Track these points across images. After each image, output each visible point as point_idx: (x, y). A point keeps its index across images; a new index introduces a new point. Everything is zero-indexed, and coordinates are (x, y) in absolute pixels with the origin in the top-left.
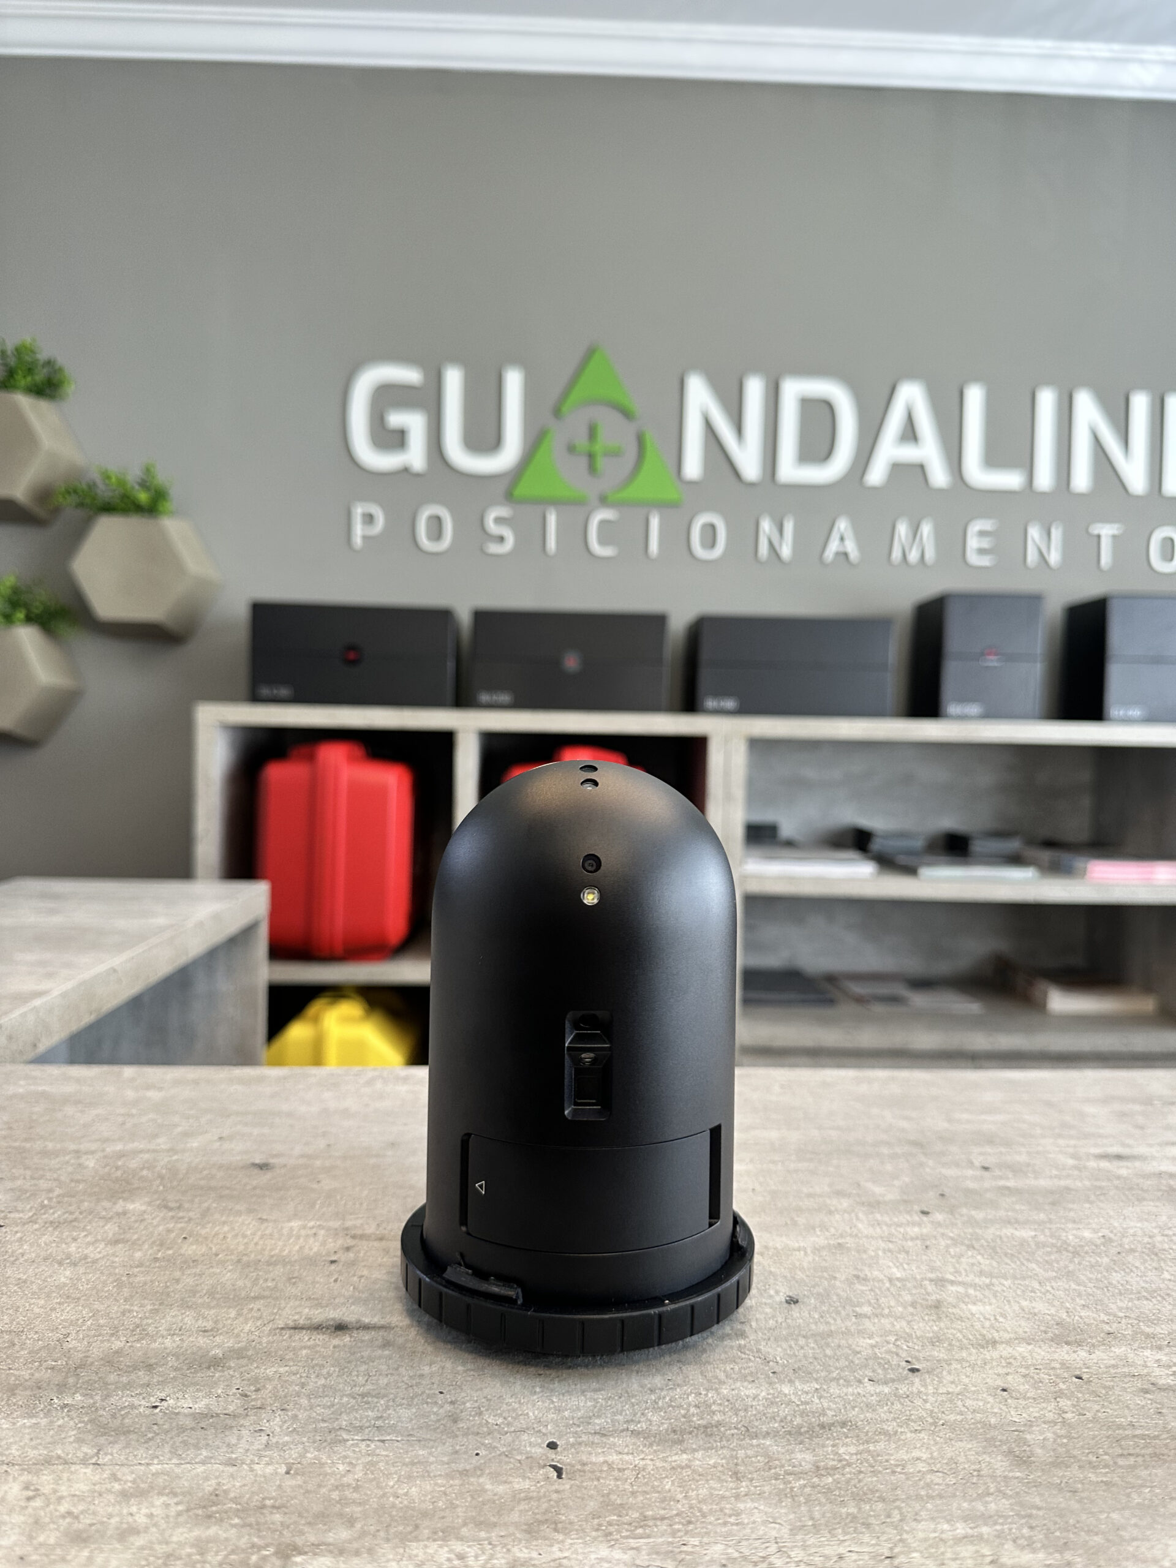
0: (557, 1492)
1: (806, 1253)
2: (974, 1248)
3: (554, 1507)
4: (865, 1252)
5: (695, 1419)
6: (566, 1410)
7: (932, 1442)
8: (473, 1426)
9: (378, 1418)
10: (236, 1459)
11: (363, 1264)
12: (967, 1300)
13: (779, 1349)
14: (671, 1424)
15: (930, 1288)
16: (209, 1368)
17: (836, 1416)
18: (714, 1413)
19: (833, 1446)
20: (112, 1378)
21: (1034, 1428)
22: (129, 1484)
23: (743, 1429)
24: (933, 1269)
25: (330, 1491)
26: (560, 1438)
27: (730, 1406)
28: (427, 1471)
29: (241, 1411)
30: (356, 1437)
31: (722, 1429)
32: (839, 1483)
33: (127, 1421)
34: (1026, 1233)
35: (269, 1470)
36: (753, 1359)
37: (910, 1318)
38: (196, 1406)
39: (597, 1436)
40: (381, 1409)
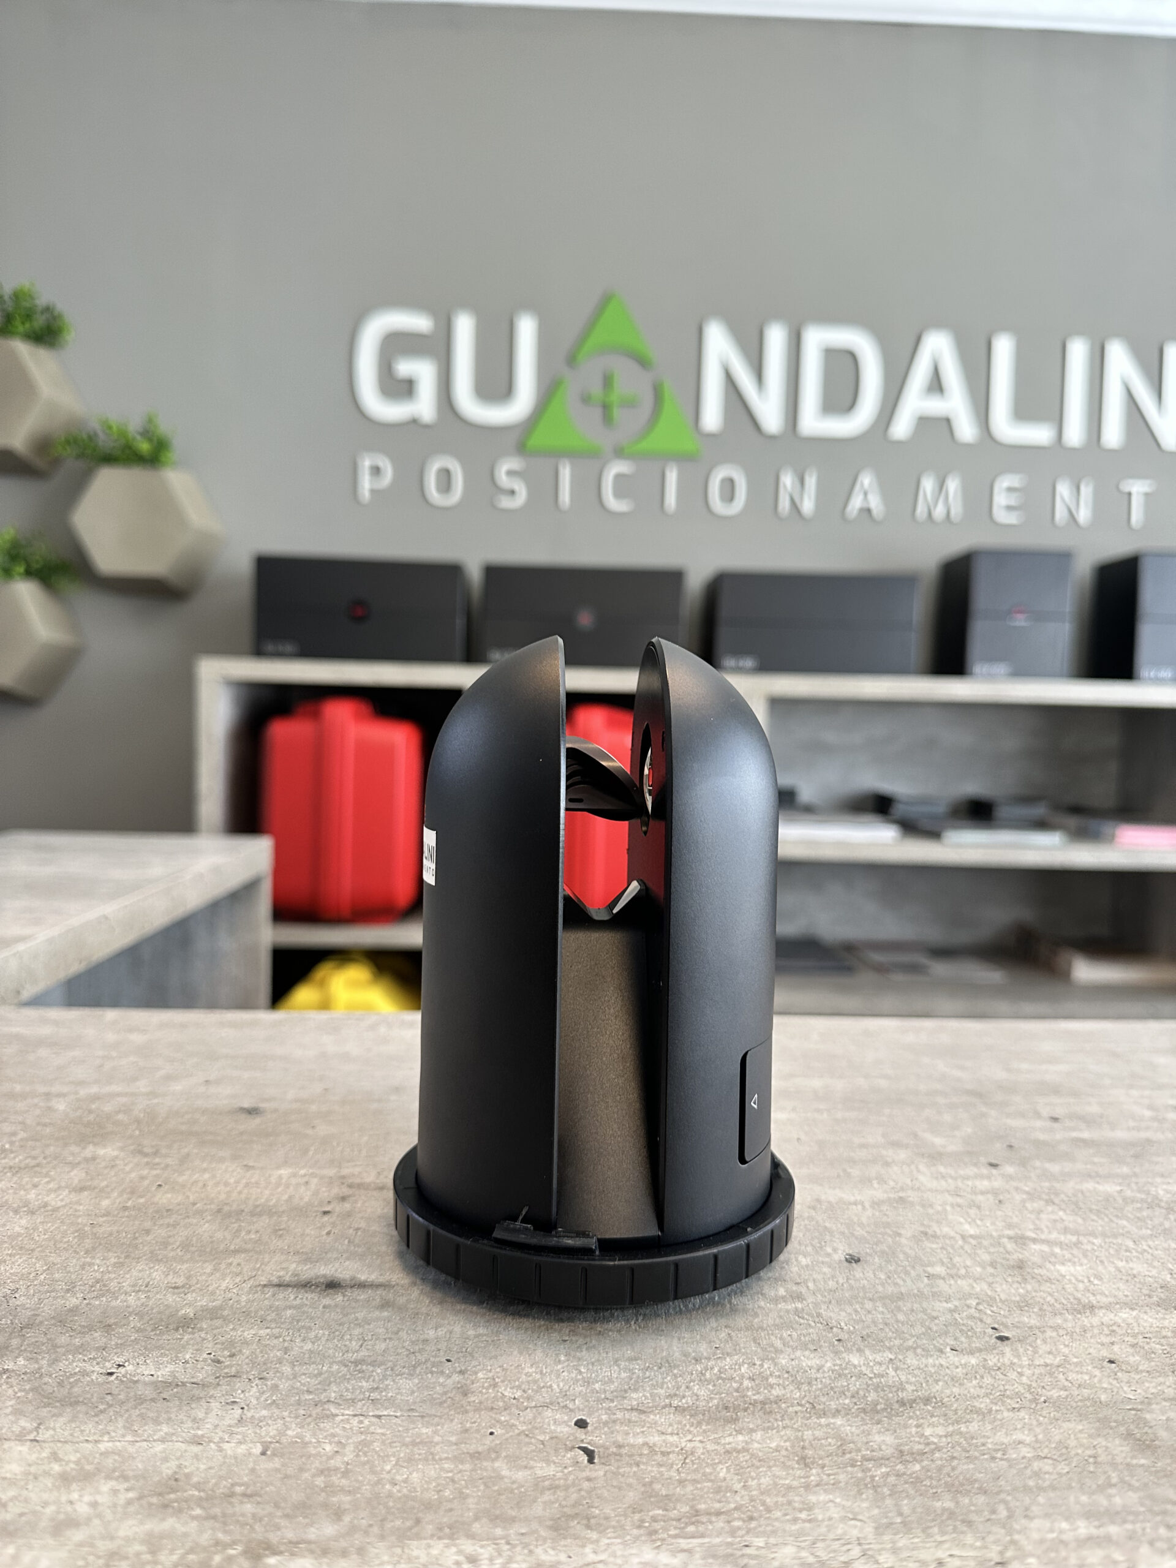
0: (589, 1479)
1: (864, 1208)
2: (1054, 1203)
3: (585, 1499)
4: (931, 1206)
5: (750, 1393)
6: (597, 1382)
7: (1035, 1423)
8: (487, 1399)
9: (374, 1390)
10: (203, 1436)
11: (361, 1215)
12: (1053, 1260)
13: (843, 1314)
14: (722, 1399)
15: (1010, 1246)
16: (177, 1329)
17: (917, 1391)
18: (771, 1386)
19: (917, 1426)
20: (63, 1340)
21: (1154, 1406)
22: (72, 1466)
23: (807, 1405)
24: (1010, 1226)
25: (314, 1476)
26: (590, 1415)
27: (790, 1379)
28: (432, 1454)
29: (211, 1379)
30: (347, 1412)
31: (783, 1405)
32: (928, 1471)
33: (76, 1389)
34: (1110, 1188)
35: (242, 1449)
36: (813, 1324)
37: (991, 1279)
38: (159, 1373)
39: (635, 1414)
40: (377, 1378)
